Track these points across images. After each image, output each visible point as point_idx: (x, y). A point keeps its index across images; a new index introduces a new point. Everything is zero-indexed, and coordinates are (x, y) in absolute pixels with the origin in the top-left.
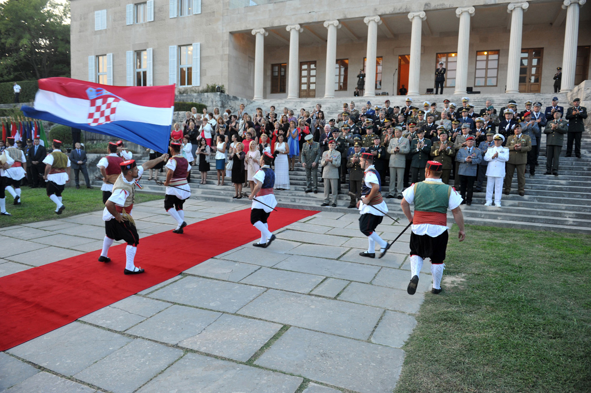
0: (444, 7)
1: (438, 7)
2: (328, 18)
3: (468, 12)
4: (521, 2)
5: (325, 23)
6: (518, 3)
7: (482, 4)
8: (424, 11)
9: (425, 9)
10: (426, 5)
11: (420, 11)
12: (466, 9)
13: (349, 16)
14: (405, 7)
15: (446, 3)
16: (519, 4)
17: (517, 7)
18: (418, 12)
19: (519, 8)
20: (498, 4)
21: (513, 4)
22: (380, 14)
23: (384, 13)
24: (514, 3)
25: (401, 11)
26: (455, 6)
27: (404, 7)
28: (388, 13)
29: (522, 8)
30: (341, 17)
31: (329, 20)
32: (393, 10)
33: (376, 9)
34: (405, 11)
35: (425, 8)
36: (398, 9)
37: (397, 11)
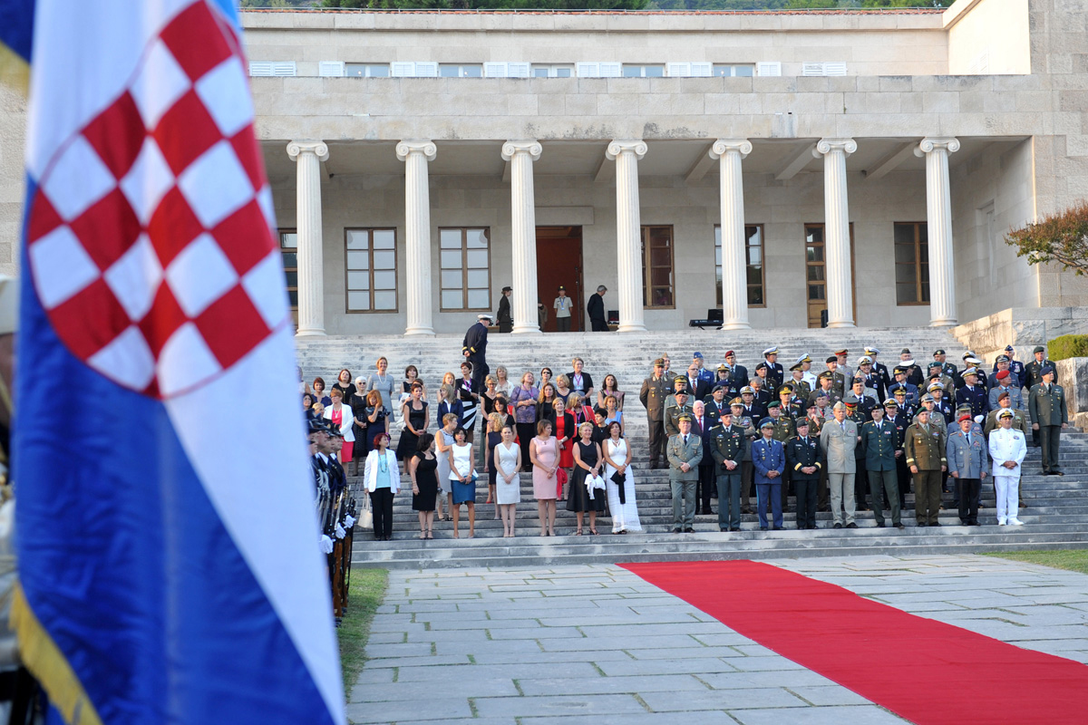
0: (687, 135)
1: (675, 135)
2: (407, 134)
3: (739, 151)
4: (843, 139)
5: (399, 145)
6: (836, 139)
7: (767, 137)
8: (644, 140)
9: (646, 137)
10: (648, 127)
11: (636, 140)
12: (735, 144)
13: (463, 136)
14: (600, 128)
15: (691, 128)
16: (840, 143)
17: (836, 149)
18: (630, 140)
19: (838, 151)
20: (798, 139)
21: (826, 142)
22: (540, 138)
23: (550, 137)
24: (828, 139)
25: (592, 135)
26: (710, 136)
27: (598, 128)
28: (560, 136)
29: (844, 151)
30: (443, 135)
31: (410, 140)
32: (571, 132)
33: (530, 126)
34: (600, 138)
35: (645, 133)
36: (584, 130)
37: (583, 136)
